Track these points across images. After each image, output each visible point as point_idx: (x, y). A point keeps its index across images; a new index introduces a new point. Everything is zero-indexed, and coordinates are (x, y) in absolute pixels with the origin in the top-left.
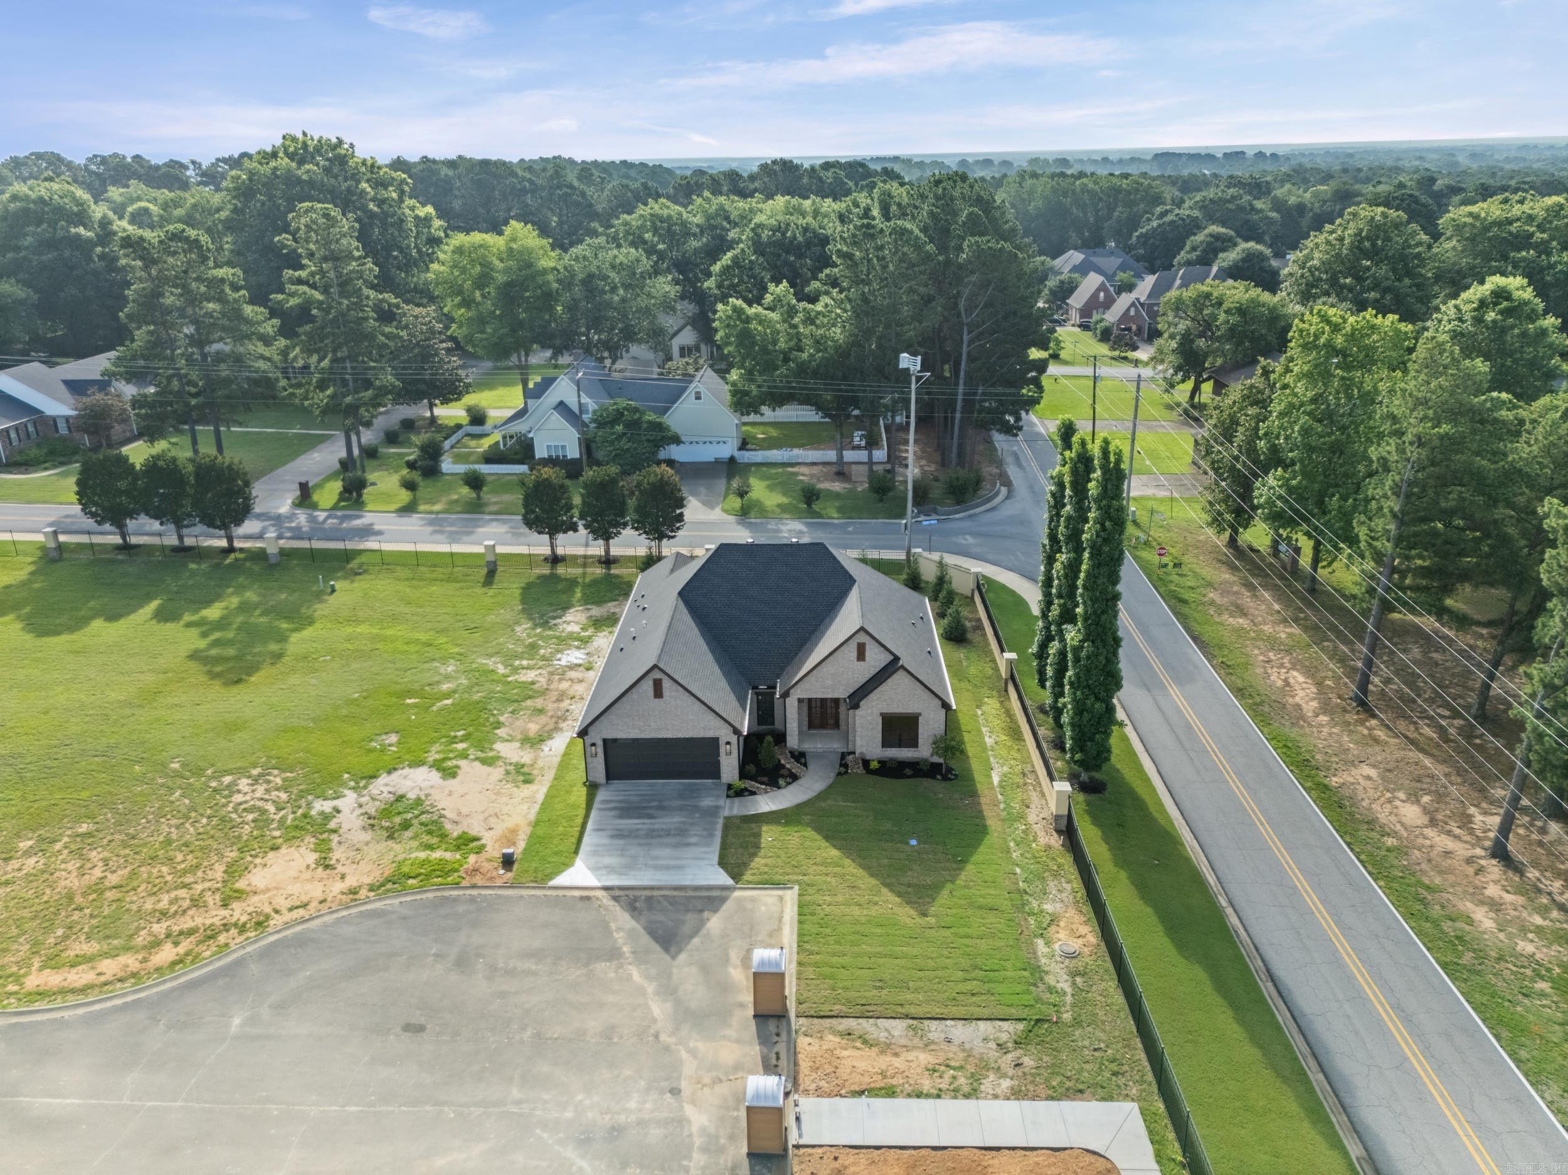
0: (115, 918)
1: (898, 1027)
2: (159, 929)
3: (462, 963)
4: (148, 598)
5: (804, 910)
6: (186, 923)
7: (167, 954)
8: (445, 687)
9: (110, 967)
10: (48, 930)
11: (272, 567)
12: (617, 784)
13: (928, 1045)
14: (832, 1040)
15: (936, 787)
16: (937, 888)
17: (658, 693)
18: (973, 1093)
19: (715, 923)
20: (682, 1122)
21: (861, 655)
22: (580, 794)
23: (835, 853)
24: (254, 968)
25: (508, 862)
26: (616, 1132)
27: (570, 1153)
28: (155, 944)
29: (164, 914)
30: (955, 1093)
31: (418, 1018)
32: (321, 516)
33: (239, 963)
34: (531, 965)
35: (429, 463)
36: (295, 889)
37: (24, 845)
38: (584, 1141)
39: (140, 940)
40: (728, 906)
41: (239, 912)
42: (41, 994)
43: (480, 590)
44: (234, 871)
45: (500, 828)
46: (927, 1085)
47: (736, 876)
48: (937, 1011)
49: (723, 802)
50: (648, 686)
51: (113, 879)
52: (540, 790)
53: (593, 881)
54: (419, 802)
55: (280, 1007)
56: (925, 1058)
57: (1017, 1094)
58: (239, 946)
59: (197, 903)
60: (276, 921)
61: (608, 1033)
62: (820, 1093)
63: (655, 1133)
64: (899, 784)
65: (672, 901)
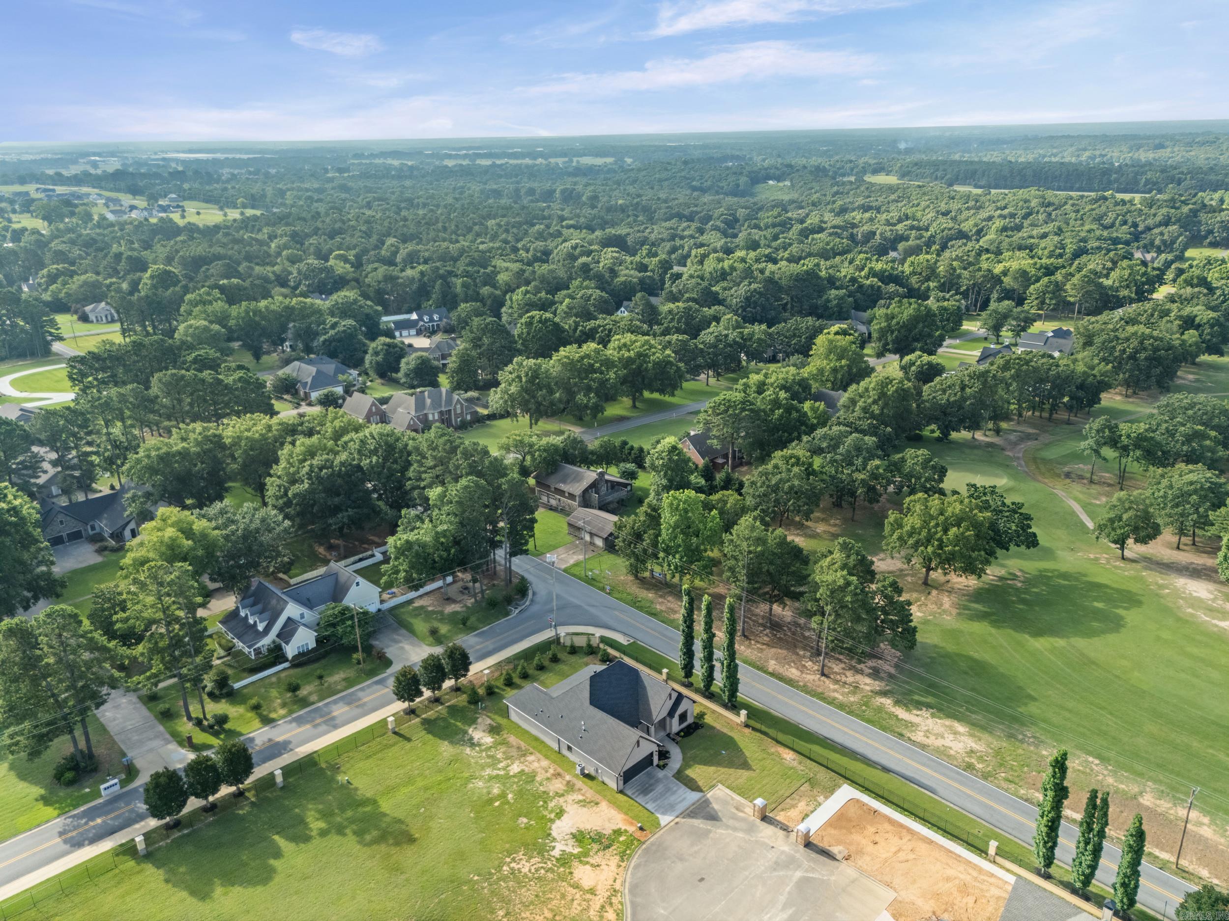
1: (788, 801)
2: (593, 913)
5: (729, 788)
6: (596, 907)
8: (496, 791)
11: (285, 789)
12: (627, 786)
13: (800, 800)
14: (782, 813)
15: (702, 731)
16: (746, 761)
17: (638, 745)
18: (820, 804)
19: (714, 805)
20: (783, 851)
21: (671, 698)
22: (621, 797)
23: (711, 768)
24: (639, 900)
25: (640, 829)
26: (776, 863)
29: (585, 910)
30: (817, 806)
36: (600, 879)
40: (711, 800)
41: (603, 894)
44: (576, 887)
45: (618, 821)
46: (810, 809)
47: (700, 791)
48: (788, 793)
49: (664, 772)
52: (605, 804)
53: (670, 818)
54: (580, 831)
55: (664, 901)
56: (802, 803)
58: (622, 898)
59: (587, 901)
60: (617, 887)
62: (798, 824)
65: (696, 807)
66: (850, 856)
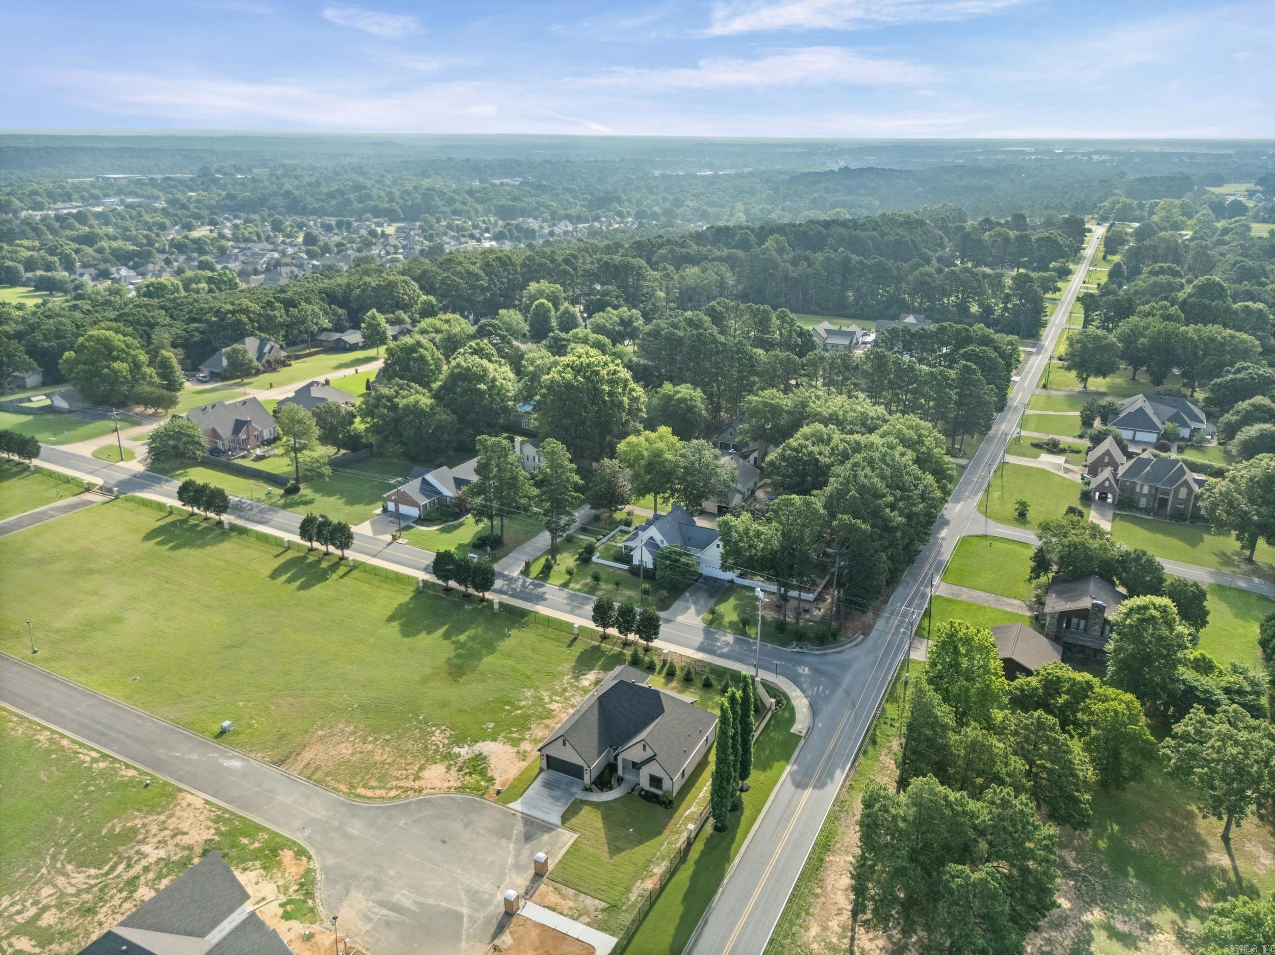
0: (384, 775)
1: (572, 892)
2: (394, 783)
3: (467, 825)
4: (444, 623)
5: (575, 843)
6: (401, 784)
7: (393, 793)
8: (523, 703)
9: (378, 792)
10: (367, 774)
11: (494, 614)
12: (551, 772)
13: (576, 901)
14: (551, 888)
15: (660, 809)
16: (624, 850)
17: (564, 744)
18: (575, 919)
19: (546, 837)
20: (494, 896)
21: (644, 749)
22: (537, 770)
23: (601, 825)
24: (413, 806)
25: (499, 792)
26: (477, 892)
27: (462, 893)
28: (392, 789)
29: (397, 778)
30: (572, 917)
31: (446, 839)
32: (529, 581)
33: (410, 803)
34: (484, 832)
35: (587, 556)
36: (434, 781)
37: (370, 739)
38: (467, 892)
39: (388, 786)
40: (554, 833)
41: (416, 785)
42: (359, 796)
43: (564, 649)
44: (422, 768)
45: (504, 777)
46: (565, 912)
47: (563, 822)
48: (586, 891)
49: (579, 792)
50: (561, 740)
51: (389, 760)
52: (524, 764)
53: (520, 809)
54: (485, 758)
55: (414, 822)
56: (571, 904)
57: (588, 924)
58: (413, 797)
59: (407, 777)
60: (425, 792)
61: (492, 863)
62: (536, 903)
63: (486, 896)
64: (647, 805)
65: (538, 824)
66: (500, 951)
